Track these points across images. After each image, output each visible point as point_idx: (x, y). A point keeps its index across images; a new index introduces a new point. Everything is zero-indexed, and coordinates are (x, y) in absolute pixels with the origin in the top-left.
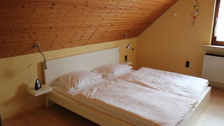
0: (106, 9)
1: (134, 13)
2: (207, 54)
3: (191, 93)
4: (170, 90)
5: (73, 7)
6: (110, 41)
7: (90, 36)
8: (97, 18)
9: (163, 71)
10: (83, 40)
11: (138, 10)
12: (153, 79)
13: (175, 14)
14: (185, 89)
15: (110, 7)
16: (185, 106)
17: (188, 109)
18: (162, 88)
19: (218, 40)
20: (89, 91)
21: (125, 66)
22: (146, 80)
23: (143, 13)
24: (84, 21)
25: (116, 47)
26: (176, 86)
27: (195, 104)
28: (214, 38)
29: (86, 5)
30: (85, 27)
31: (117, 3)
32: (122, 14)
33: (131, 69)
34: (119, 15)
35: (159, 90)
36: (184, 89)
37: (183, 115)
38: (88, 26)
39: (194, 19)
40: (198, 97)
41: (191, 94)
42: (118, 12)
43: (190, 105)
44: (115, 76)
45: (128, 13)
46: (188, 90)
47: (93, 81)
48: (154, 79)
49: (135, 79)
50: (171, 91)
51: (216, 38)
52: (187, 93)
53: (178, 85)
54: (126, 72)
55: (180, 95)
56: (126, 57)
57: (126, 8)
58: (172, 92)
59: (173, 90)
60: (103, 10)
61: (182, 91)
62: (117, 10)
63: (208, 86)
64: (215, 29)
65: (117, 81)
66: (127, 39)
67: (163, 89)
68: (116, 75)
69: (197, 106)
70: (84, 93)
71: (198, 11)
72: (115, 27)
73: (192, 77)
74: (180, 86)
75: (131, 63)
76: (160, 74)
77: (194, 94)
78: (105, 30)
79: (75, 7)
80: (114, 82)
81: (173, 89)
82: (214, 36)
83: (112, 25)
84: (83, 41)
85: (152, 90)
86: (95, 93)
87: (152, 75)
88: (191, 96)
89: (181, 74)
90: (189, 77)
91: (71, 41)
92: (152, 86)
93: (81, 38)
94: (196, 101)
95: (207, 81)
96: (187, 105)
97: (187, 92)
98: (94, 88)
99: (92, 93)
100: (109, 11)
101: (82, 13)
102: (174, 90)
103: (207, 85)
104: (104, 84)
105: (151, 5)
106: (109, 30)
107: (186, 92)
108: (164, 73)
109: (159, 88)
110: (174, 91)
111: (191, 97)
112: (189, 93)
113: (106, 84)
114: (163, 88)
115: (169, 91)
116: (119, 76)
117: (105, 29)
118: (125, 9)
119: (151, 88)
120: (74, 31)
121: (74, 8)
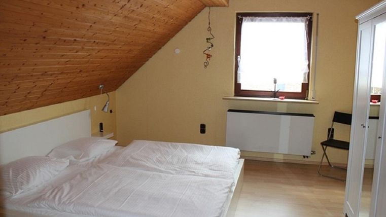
0: (75, 44)
1: (117, 50)
2: (230, 111)
3: (221, 171)
4: (189, 171)
5: (22, 40)
6: (74, 100)
7: (42, 93)
8: (59, 59)
9: (169, 144)
10: (29, 100)
11: (123, 45)
12: (157, 157)
13: (178, 51)
14: (212, 166)
15: (83, 40)
16: (221, 190)
17: (225, 195)
18: (176, 170)
19: (243, 88)
20: (56, 191)
21: (104, 140)
22: (147, 160)
23: (130, 50)
24: (36, 65)
25: (85, 109)
26: (197, 163)
27: (232, 186)
28: (238, 86)
29: (44, 37)
30: (35, 75)
31: (94, 34)
32: (99, 51)
33: (116, 145)
34: (94, 54)
35: (172, 174)
36: (210, 166)
37: (221, 205)
38: (42, 75)
39: (208, 59)
40: (232, 175)
41: (223, 172)
42: (93, 49)
43: (226, 188)
44: (91, 160)
45: (108, 50)
46: (216, 167)
47: (57, 173)
48: (160, 157)
49: (128, 160)
50: (191, 172)
51: (240, 85)
52: (216, 172)
53: (199, 162)
54: (108, 151)
55: (206, 176)
56: (101, 125)
57: (106, 42)
58: (193, 174)
59: (194, 171)
60: (71, 45)
61: (208, 170)
62: (91, 46)
63: (240, 158)
64: (238, 72)
65: (99, 167)
66: (102, 93)
67: (178, 171)
68: (93, 157)
69: (234, 188)
70: (47, 195)
71: (212, 46)
72: (84, 75)
73: (215, 147)
74: (203, 163)
75: (112, 135)
76: (166, 149)
77: (226, 171)
78: (69, 80)
79: (25, 40)
80: (95, 169)
81: (194, 169)
82: (238, 82)
83: (81, 71)
84: (29, 102)
85: (162, 174)
86: (68, 194)
87: (154, 152)
88: (223, 175)
89: (199, 145)
90: (212, 148)
91: (6, 102)
92: (160, 169)
93: (26, 96)
94: (232, 181)
95: (238, 150)
96: (223, 189)
97: (215, 170)
98: (64, 185)
99: (62, 193)
100: (80, 47)
101: (35, 51)
102: (196, 169)
103: (239, 156)
104: (78, 176)
105: (144, 36)
106: (74, 80)
107: (213, 170)
108: (171, 145)
109: (172, 170)
110: (196, 171)
111: (224, 177)
112: (218, 172)
113: (81, 174)
114: (178, 169)
115: (189, 173)
116: (99, 159)
117: (69, 78)
118: (104, 44)
119: (160, 172)
120: (16, 83)
121: (22, 42)
